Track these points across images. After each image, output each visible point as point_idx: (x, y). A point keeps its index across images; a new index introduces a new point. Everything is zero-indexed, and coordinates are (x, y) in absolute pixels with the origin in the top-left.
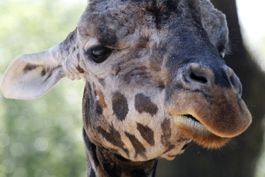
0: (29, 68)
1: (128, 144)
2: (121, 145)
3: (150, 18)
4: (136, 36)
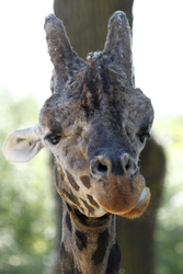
0: (20, 140)
1: (83, 205)
2: (79, 204)
3: (83, 113)
4: (74, 126)
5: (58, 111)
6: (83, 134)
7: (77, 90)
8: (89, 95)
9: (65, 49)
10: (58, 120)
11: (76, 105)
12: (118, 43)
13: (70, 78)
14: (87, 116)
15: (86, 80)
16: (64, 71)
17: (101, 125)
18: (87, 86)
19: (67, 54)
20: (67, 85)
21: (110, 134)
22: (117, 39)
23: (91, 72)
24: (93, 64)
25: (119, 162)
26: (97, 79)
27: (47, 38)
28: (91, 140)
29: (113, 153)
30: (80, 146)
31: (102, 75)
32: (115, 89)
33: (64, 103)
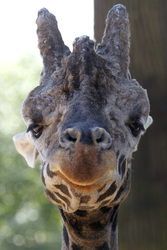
4: (55, 113)
5: (40, 99)
7: (61, 78)
8: (70, 77)
9: (55, 41)
10: (39, 108)
12: (114, 35)
13: (57, 68)
15: (69, 65)
16: (52, 63)
17: (78, 104)
18: (70, 69)
19: (57, 46)
20: (53, 75)
21: (85, 111)
22: (114, 31)
24: (78, 47)
26: (80, 62)
27: (38, 31)
31: (85, 58)
33: (46, 91)
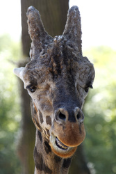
4: (45, 84)
5: (35, 72)
6: (50, 89)
7: (47, 60)
8: (55, 64)
9: (40, 30)
10: (35, 77)
11: (46, 70)
13: (43, 50)
14: (53, 78)
15: (53, 54)
16: (39, 45)
17: (62, 87)
18: (54, 58)
19: (41, 33)
20: (41, 54)
21: (67, 93)
22: (73, 24)
23: (56, 49)
24: (58, 44)
25: (73, 114)
26: (60, 55)
28: (55, 96)
29: (69, 106)
30: (48, 97)
31: (63, 52)
32: (71, 61)
33: (38, 67)
